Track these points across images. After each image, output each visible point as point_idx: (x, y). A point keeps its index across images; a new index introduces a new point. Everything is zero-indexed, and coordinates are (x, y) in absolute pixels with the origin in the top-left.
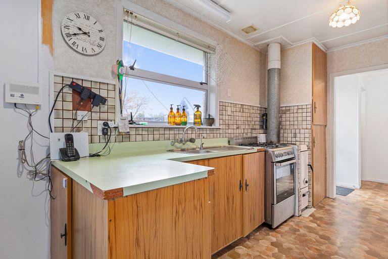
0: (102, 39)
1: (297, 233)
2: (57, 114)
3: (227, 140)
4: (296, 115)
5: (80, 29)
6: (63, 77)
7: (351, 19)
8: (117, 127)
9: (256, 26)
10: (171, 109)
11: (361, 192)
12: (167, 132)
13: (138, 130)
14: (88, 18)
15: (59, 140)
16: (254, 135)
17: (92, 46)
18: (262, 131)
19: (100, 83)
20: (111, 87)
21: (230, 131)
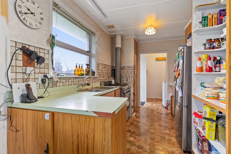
0: (42, 19)
1: (134, 124)
2: (12, 69)
3: (99, 83)
4: (127, 70)
5: (29, 10)
6: (16, 42)
7: (152, 32)
8: (52, 78)
9: (114, 26)
10: (76, 66)
11: (148, 103)
12: (75, 80)
13: (61, 79)
14: (34, 3)
15: (19, 88)
16: (110, 80)
17: (36, 23)
18: (112, 78)
19: (40, 48)
20: (46, 52)
21: (101, 78)
